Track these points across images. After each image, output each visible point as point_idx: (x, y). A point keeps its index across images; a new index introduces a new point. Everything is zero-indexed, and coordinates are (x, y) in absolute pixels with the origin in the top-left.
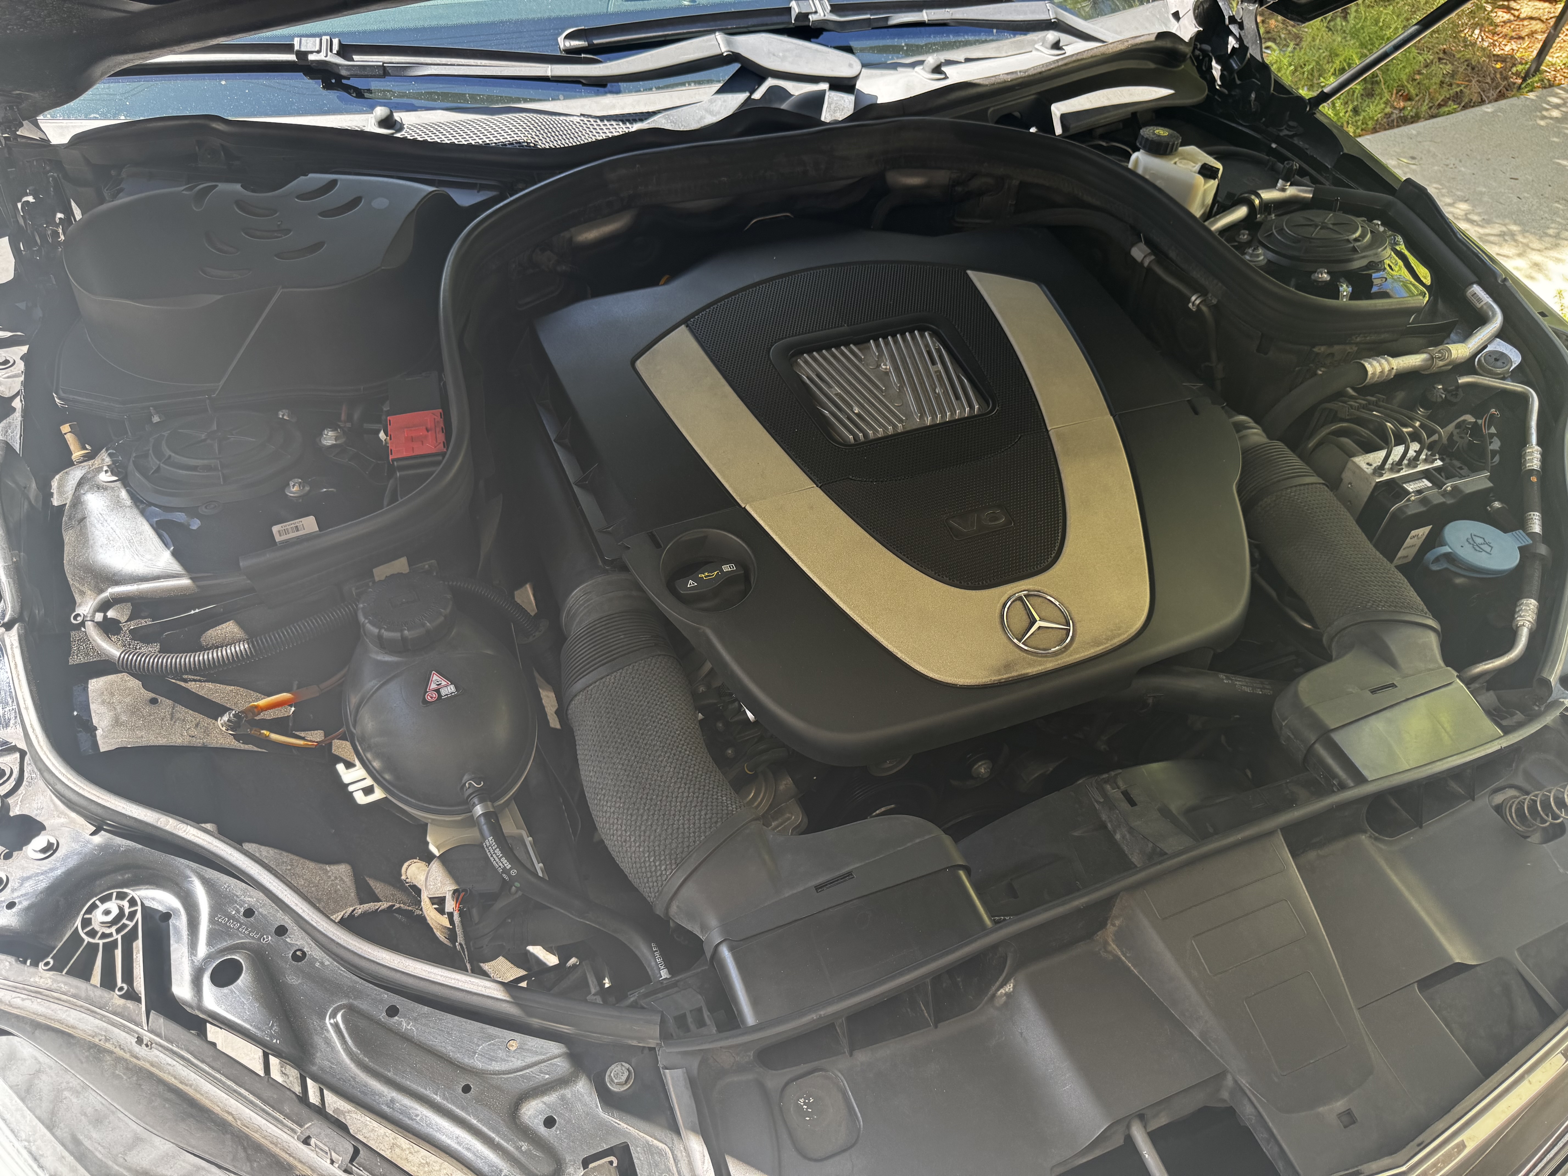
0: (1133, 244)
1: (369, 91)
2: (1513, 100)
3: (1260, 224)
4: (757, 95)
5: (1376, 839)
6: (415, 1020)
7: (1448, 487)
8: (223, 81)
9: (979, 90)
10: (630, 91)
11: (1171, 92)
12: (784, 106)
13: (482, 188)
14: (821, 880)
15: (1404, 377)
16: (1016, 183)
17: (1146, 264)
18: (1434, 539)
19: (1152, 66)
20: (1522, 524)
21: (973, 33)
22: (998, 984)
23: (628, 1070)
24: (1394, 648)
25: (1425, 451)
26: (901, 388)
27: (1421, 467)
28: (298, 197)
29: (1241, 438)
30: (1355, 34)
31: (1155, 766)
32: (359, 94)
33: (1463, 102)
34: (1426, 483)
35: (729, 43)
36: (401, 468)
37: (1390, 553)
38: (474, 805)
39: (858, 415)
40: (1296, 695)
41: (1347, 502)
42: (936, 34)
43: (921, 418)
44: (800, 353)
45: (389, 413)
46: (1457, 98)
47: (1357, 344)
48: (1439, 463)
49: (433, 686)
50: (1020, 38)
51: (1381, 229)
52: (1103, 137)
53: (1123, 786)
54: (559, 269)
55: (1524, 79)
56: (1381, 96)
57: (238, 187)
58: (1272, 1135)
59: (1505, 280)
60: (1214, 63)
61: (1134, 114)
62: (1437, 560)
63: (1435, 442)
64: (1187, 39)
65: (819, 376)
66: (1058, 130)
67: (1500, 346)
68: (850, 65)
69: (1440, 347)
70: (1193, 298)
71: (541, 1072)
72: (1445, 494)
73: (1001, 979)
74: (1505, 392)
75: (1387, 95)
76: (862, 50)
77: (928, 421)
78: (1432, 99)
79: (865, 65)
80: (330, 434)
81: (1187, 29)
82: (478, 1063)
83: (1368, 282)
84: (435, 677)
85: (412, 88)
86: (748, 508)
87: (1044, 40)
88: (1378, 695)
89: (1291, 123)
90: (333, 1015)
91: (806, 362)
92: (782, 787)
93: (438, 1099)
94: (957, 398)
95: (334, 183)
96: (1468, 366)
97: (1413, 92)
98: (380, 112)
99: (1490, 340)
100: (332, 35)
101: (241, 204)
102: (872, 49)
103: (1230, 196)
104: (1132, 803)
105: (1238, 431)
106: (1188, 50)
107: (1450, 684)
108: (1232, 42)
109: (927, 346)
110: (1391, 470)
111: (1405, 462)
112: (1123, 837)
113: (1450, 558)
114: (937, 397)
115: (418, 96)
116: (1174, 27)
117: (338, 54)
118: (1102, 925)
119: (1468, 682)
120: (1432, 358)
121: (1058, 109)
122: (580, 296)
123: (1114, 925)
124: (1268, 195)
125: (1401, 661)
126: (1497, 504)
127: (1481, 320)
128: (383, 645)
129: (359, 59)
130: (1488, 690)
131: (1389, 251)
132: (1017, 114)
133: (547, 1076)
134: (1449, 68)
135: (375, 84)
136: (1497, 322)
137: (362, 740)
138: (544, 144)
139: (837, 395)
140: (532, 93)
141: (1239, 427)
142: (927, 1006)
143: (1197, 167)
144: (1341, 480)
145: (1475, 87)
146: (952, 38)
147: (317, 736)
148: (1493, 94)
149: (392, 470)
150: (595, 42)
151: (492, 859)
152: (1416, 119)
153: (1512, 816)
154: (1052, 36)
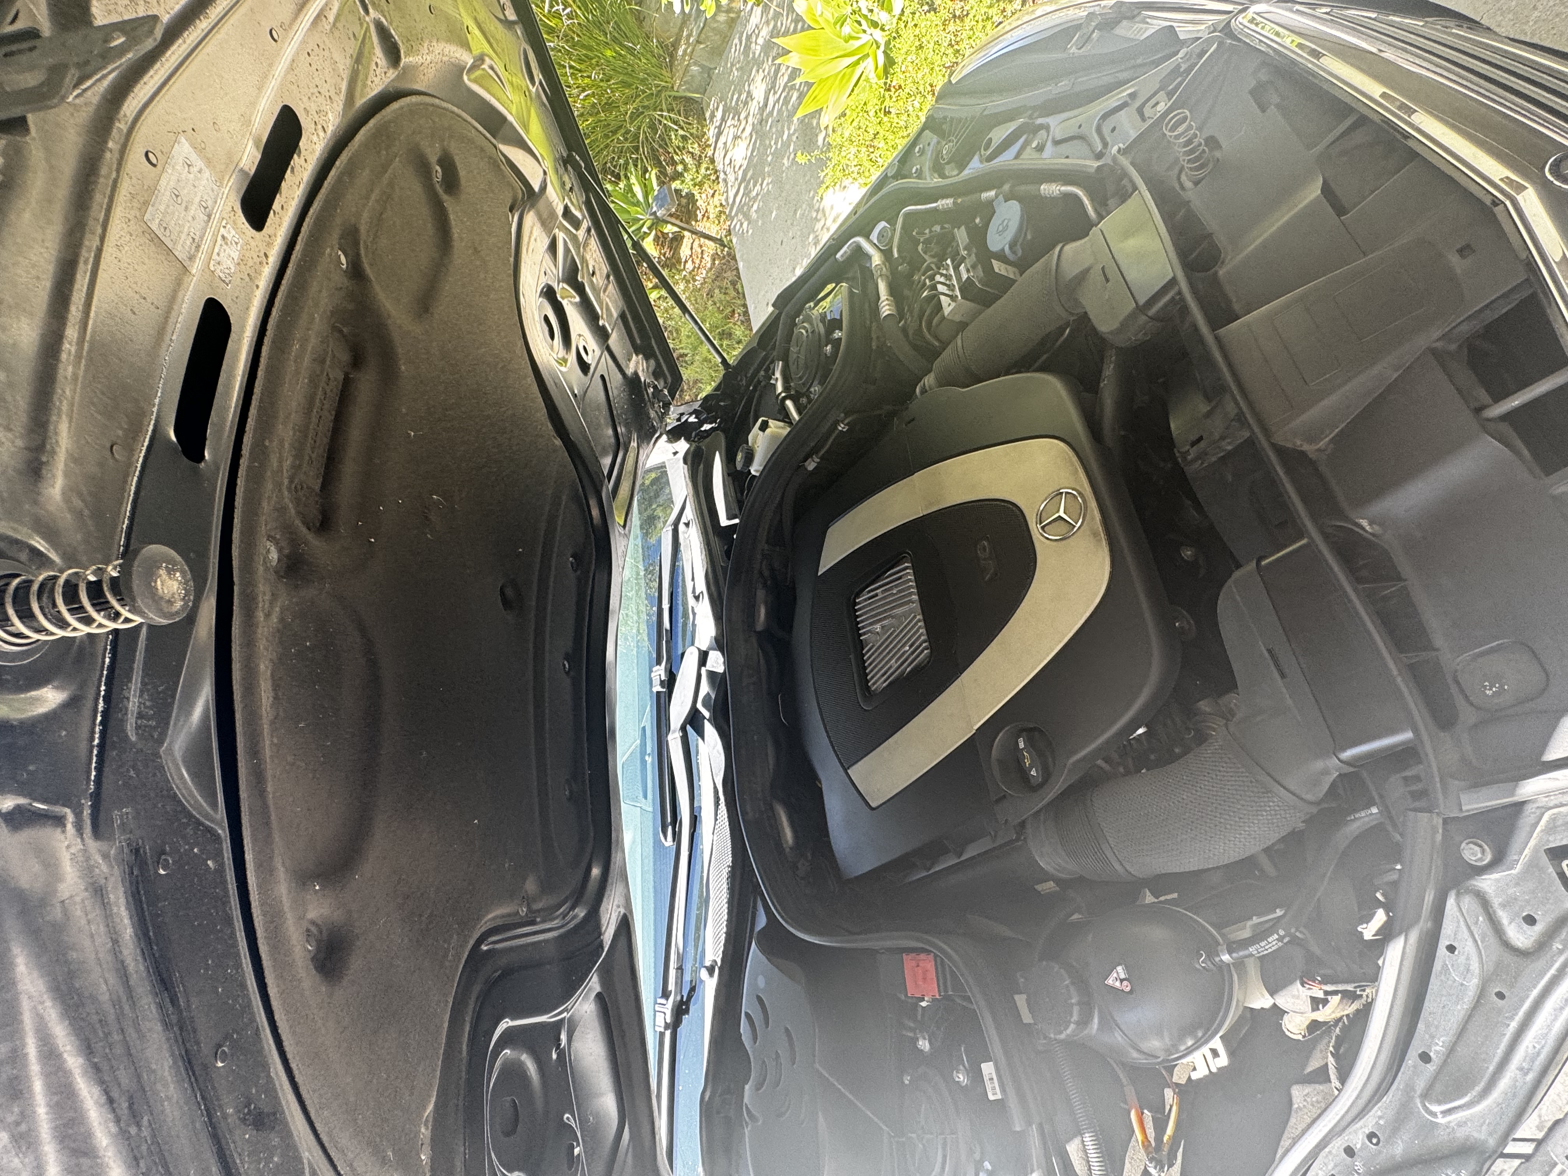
0: (806, 469)
1: (691, 981)
2: (736, 251)
3: (796, 391)
4: (707, 714)
5: (1223, 263)
6: (1433, 1037)
7: (964, 253)
8: (679, 1087)
9: (710, 570)
10: (700, 800)
11: (717, 453)
12: (713, 696)
13: (755, 907)
14: (1276, 675)
15: (893, 291)
16: (766, 547)
17: (818, 460)
18: (1001, 257)
19: (702, 466)
20: (990, 203)
21: (678, 575)
22: (1361, 532)
23: (1467, 844)
24: (1076, 271)
25: (941, 271)
26: (893, 617)
27: (952, 272)
28: (755, 1043)
29: (931, 389)
30: (695, 348)
31: (1172, 426)
32: (693, 989)
33: (736, 281)
34: (962, 267)
35: (674, 731)
36: (946, 991)
37: (1010, 282)
38: (1221, 960)
39: (911, 646)
40: (1111, 333)
41: (975, 315)
42: (677, 600)
43: (913, 603)
44: (868, 688)
45: (906, 995)
46: (734, 284)
47: (871, 322)
48: (949, 262)
49: (1118, 984)
50: (682, 548)
51: (801, 317)
52: (742, 494)
53: (1188, 447)
54: (810, 858)
55: (725, 246)
56: (730, 328)
57: (747, 1087)
58: (1487, 306)
59: (833, 239)
60: (703, 429)
61: (729, 475)
62: (1014, 253)
63: (936, 265)
64: (688, 446)
65: (883, 675)
66: (737, 521)
67: (874, 237)
68: (691, 653)
69: (874, 272)
70: (840, 428)
71: (1476, 923)
72: (969, 255)
73: (1357, 529)
74: (903, 228)
75: (731, 325)
76: (684, 646)
77: (915, 597)
78: (734, 298)
79: (693, 644)
80: (920, 1043)
81: (683, 446)
82: (1473, 983)
83: (834, 320)
84: (1110, 981)
85: (691, 950)
86: (976, 727)
87: (684, 533)
88: (1109, 276)
89: (739, 378)
90: (1434, 1114)
91: (874, 684)
92: (1208, 709)
93: (1514, 1025)
94: (900, 578)
95: (747, 1014)
96: (886, 254)
97: (730, 309)
98: (704, 974)
99: (871, 242)
100: (656, 1003)
101: (759, 1086)
102: (684, 640)
103: (779, 412)
104: (1201, 439)
105: (926, 391)
106: (694, 445)
107: (1102, 231)
108: (692, 419)
109: (865, 600)
110: (953, 290)
111: (948, 282)
112: (1229, 443)
113: (1012, 246)
114: (900, 592)
115: (696, 947)
116: (681, 455)
117: (667, 1000)
118: (1303, 454)
119: (1101, 217)
120: (881, 275)
121: (724, 522)
122: (828, 844)
123: (1301, 445)
124: (780, 388)
125: (1086, 265)
126: (977, 221)
127: (859, 248)
128: (1084, 1022)
129: (671, 986)
130: (1107, 205)
131: (815, 312)
132: (726, 547)
133: (1481, 919)
134: (717, 291)
135: (687, 977)
136: (860, 240)
137: (1169, 1052)
138: (729, 860)
139: (896, 662)
140: (698, 867)
141: (924, 391)
142: (1388, 588)
143: (761, 433)
144: (961, 322)
145: (728, 274)
146: (680, 590)
147: (1169, 1094)
148: (732, 263)
149: (947, 998)
150: (669, 820)
151: (1270, 950)
152: (745, 306)
153: (1199, 174)
154: (682, 527)
